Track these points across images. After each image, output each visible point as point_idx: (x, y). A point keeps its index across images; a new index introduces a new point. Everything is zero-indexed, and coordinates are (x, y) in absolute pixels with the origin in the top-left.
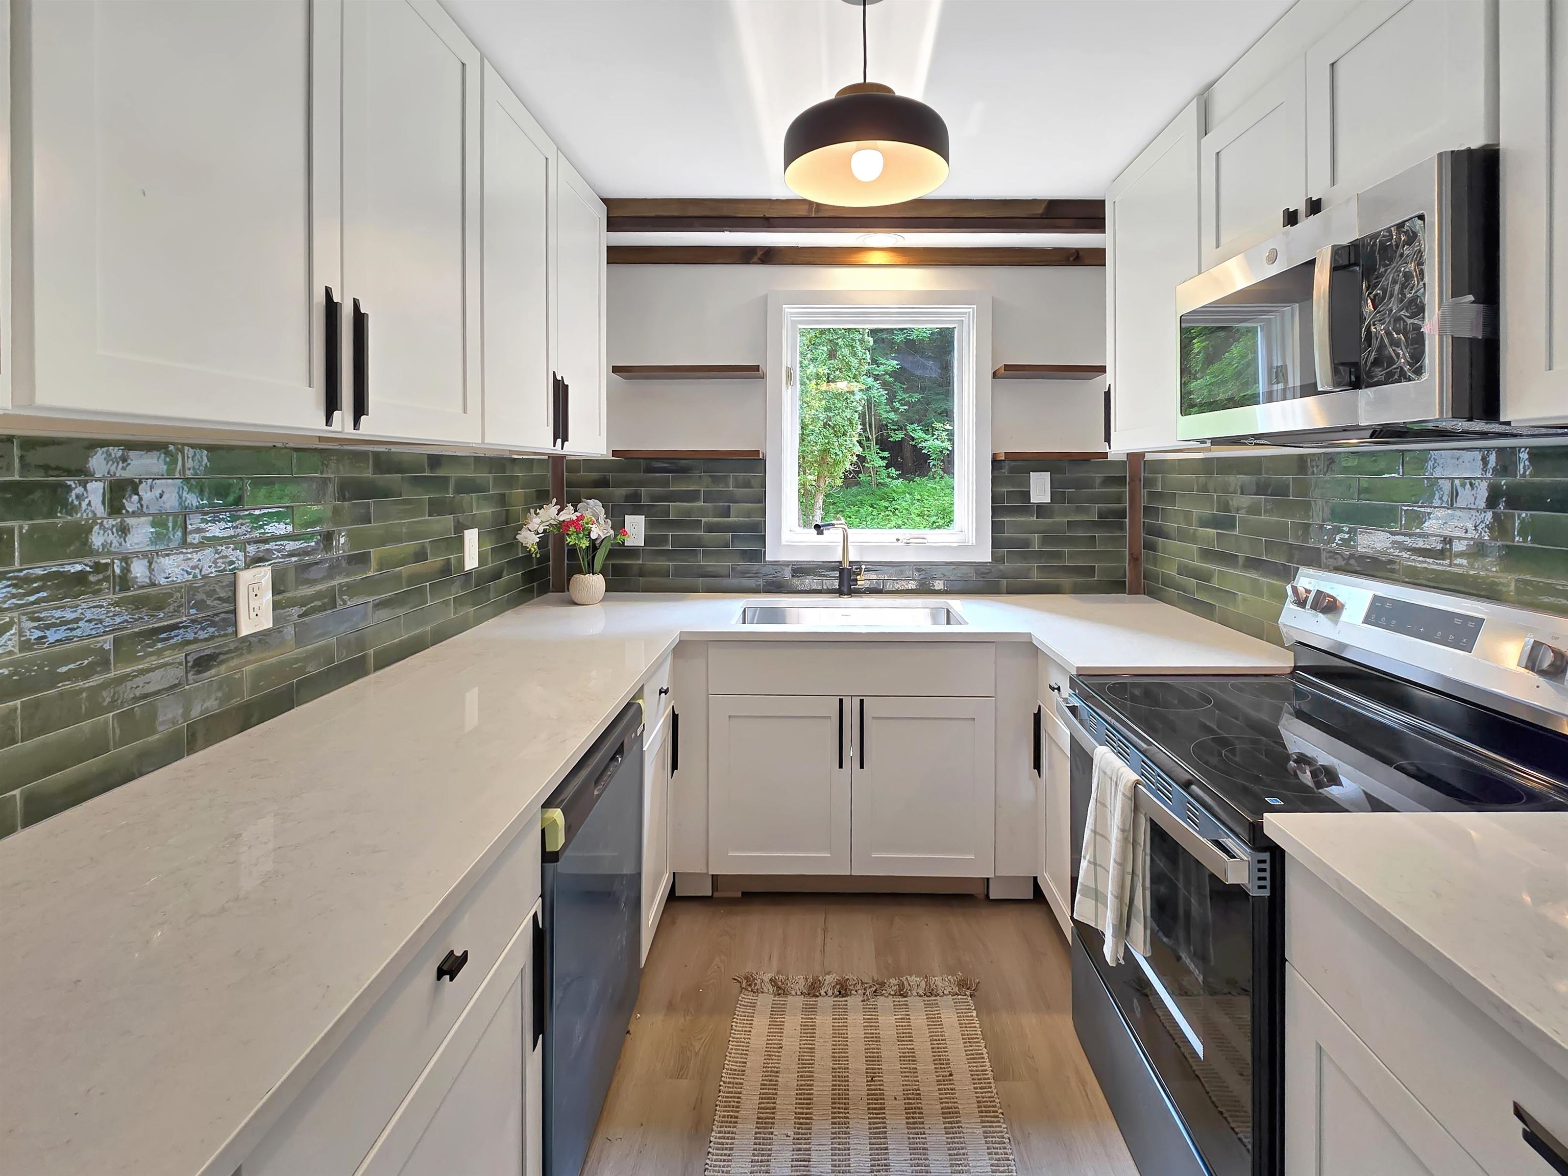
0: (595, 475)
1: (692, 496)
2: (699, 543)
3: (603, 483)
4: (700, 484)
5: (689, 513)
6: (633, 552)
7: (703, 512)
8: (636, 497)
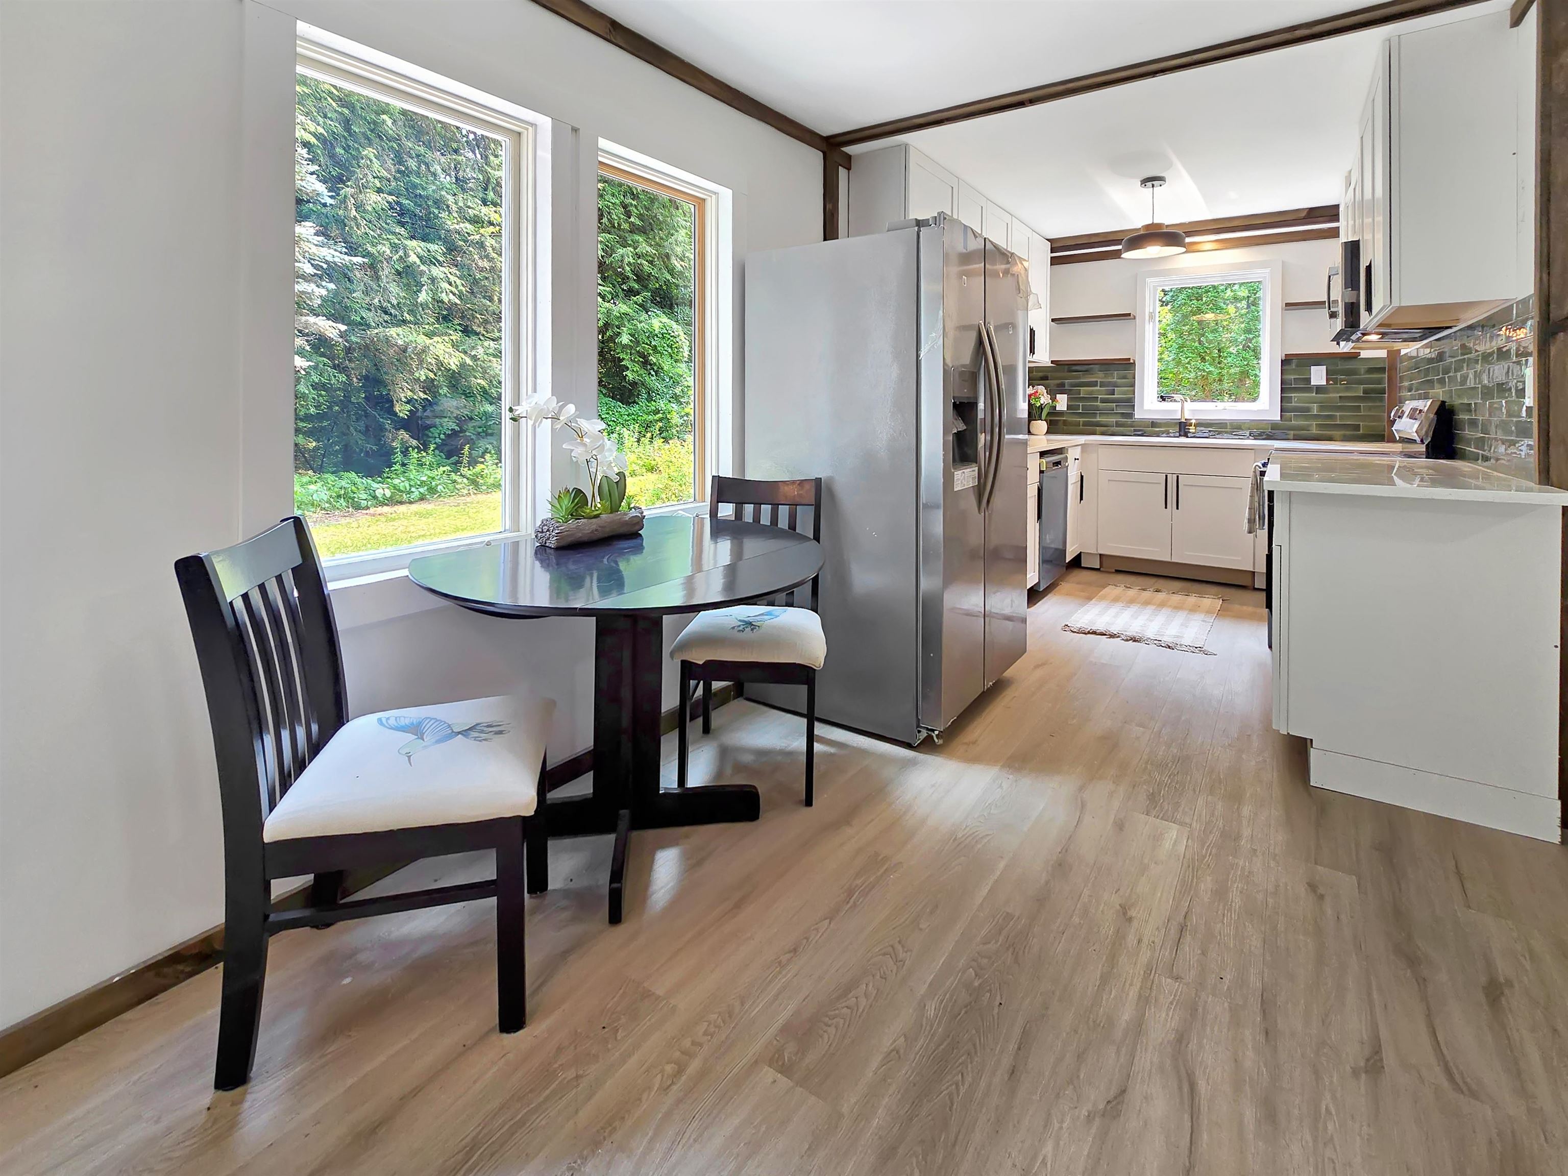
0: (1041, 374)
1: (1094, 384)
2: (1097, 408)
3: (1045, 378)
4: (1099, 377)
5: (1091, 393)
6: (1061, 413)
7: (1099, 392)
8: (1063, 385)
